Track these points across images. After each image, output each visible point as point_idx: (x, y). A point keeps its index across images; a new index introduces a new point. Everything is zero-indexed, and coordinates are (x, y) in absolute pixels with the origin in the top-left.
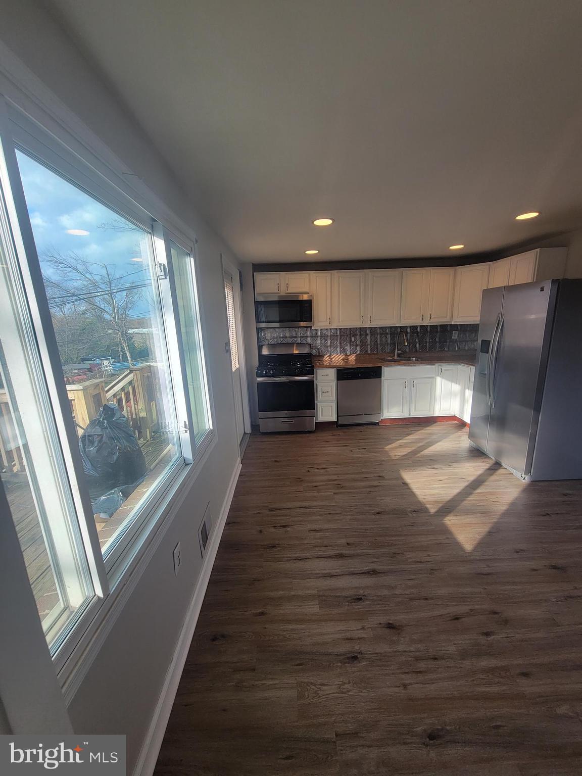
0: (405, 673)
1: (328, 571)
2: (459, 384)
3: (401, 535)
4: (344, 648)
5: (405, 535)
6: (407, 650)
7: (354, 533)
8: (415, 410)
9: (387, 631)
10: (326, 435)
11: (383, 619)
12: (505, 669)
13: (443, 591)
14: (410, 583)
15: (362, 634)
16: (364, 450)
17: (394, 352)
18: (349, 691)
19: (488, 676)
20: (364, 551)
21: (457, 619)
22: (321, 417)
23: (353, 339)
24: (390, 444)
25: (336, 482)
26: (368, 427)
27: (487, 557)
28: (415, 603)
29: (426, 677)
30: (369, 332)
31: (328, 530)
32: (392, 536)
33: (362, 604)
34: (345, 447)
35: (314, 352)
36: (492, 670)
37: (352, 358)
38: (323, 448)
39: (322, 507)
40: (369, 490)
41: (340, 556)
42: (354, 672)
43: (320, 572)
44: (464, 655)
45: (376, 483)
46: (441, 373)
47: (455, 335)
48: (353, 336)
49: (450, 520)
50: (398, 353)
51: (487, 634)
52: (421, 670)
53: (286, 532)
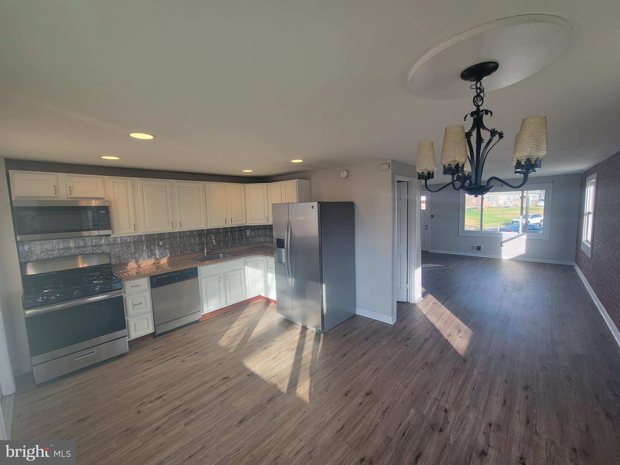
2: (260, 269)
8: (231, 299)
16: (196, 355)
17: (204, 250)
22: (134, 333)
23: (161, 243)
24: (222, 337)
26: (190, 327)
30: (177, 235)
32: (264, 440)
35: (114, 262)
37: (164, 261)
40: (220, 399)
45: (225, 388)
46: (246, 264)
47: (248, 233)
48: (161, 240)
50: (207, 252)
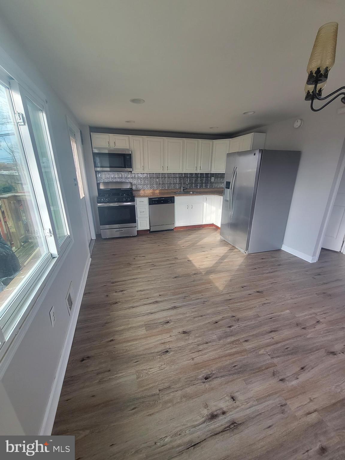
0: (193, 353)
1: (149, 311)
2: (215, 207)
3: (188, 287)
4: (161, 348)
5: (190, 287)
6: (193, 342)
7: (163, 289)
9: (183, 335)
10: (144, 238)
11: (181, 330)
12: (238, 340)
13: (209, 311)
14: (193, 310)
15: (170, 339)
16: (166, 245)
17: (181, 188)
18: (164, 368)
19: (231, 345)
20: (168, 298)
21: (216, 323)
22: (140, 227)
23: (157, 180)
24: (181, 240)
25: (151, 263)
26: (168, 232)
27: (229, 292)
28: (196, 319)
29: (203, 352)
30: (166, 176)
31: (148, 289)
32: (183, 288)
33: (170, 324)
34: (155, 244)
35: (134, 188)
36: (232, 342)
37: (157, 191)
38: (142, 245)
39: (144, 278)
40: (170, 266)
41: (157, 302)
42: (167, 359)
43: (145, 312)
44: (220, 338)
45: (173, 262)
46: (206, 200)
47: (213, 179)
48: (157, 178)
49: (212, 277)
50: (183, 189)
51: (230, 327)
52: (200, 350)
53: (123, 294)
